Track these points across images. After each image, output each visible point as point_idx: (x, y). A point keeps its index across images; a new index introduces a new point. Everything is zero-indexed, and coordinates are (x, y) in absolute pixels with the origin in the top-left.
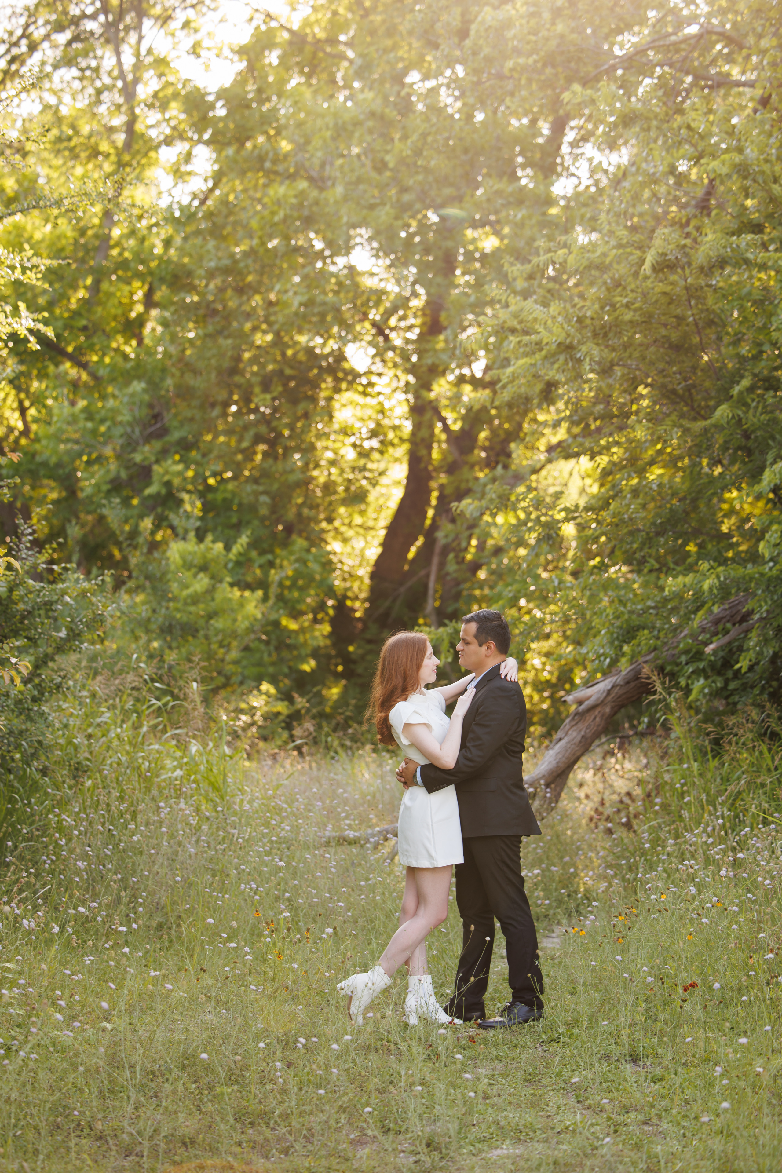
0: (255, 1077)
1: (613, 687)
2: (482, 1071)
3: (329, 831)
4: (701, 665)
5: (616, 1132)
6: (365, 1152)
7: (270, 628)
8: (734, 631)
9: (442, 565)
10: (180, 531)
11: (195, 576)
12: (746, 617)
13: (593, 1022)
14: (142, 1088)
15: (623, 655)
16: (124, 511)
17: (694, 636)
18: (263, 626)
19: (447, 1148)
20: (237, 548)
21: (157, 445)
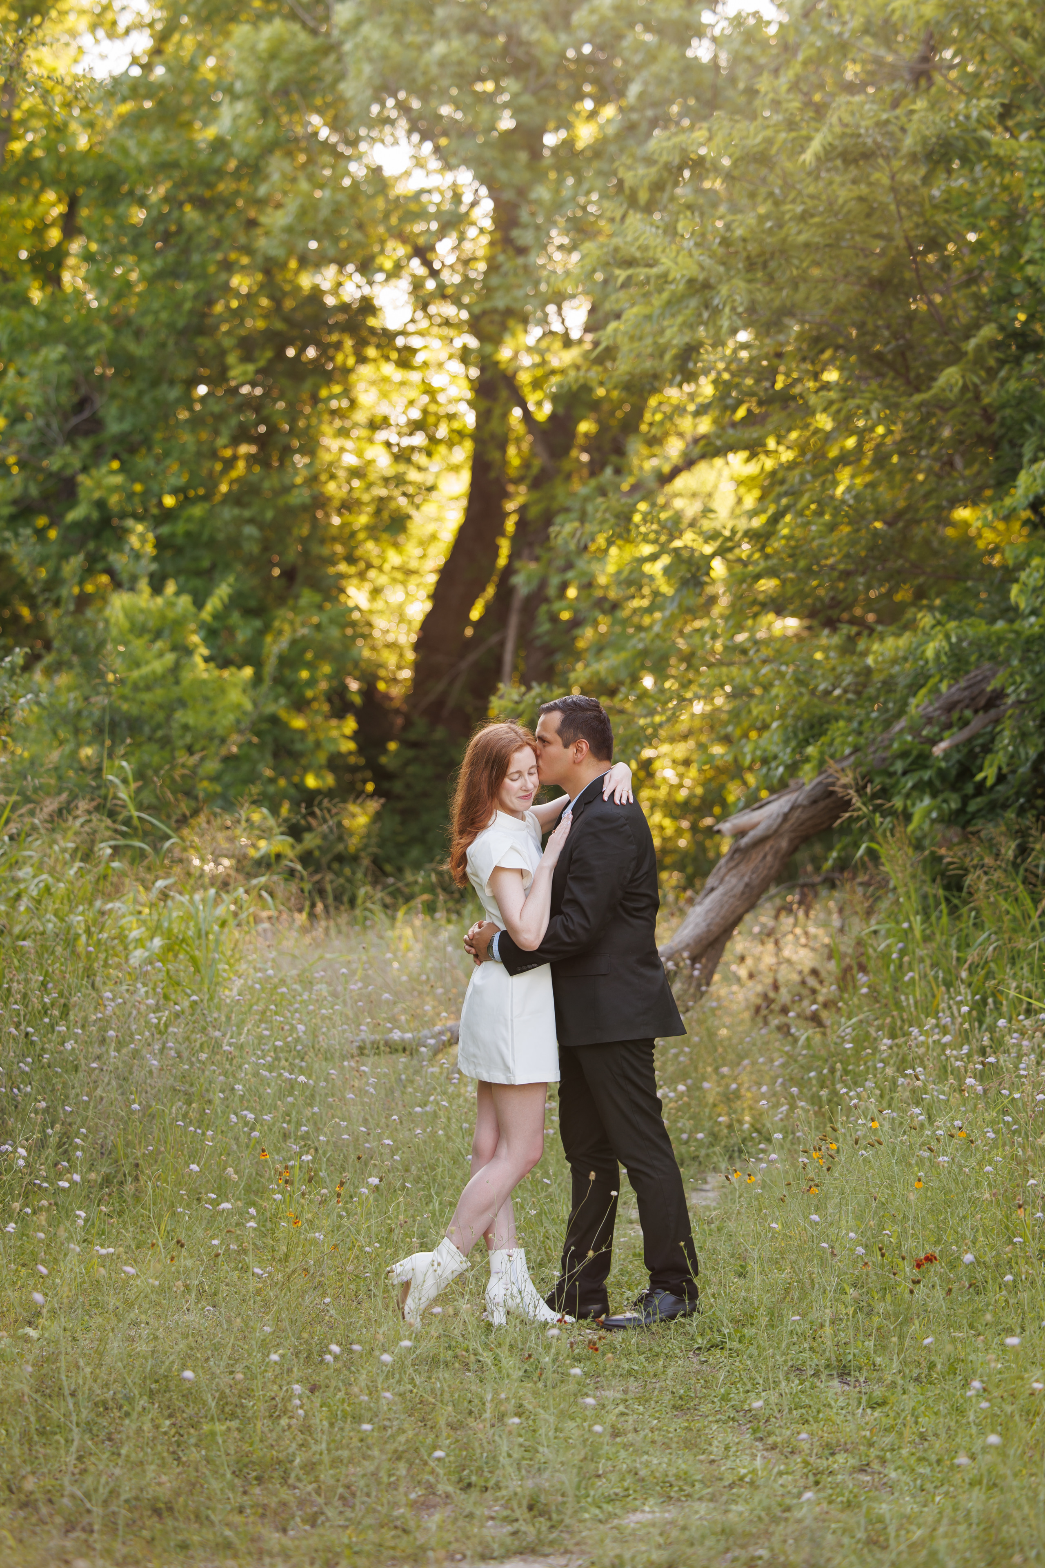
0: (262, 1407)
1: (793, 808)
2: (610, 1394)
3: (366, 1034)
4: (927, 775)
5: (817, 1483)
6: (434, 1520)
7: (264, 726)
8: (977, 722)
9: (525, 624)
10: (124, 577)
11: (150, 646)
12: (995, 699)
13: (775, 1317)
14: (89, 1428)
15: (806, 760)
16: (38, 548)
17: (915, 731)
18: (253, 724)
19: (559, 1512)
20: (213, 604)
21: (86, 446)
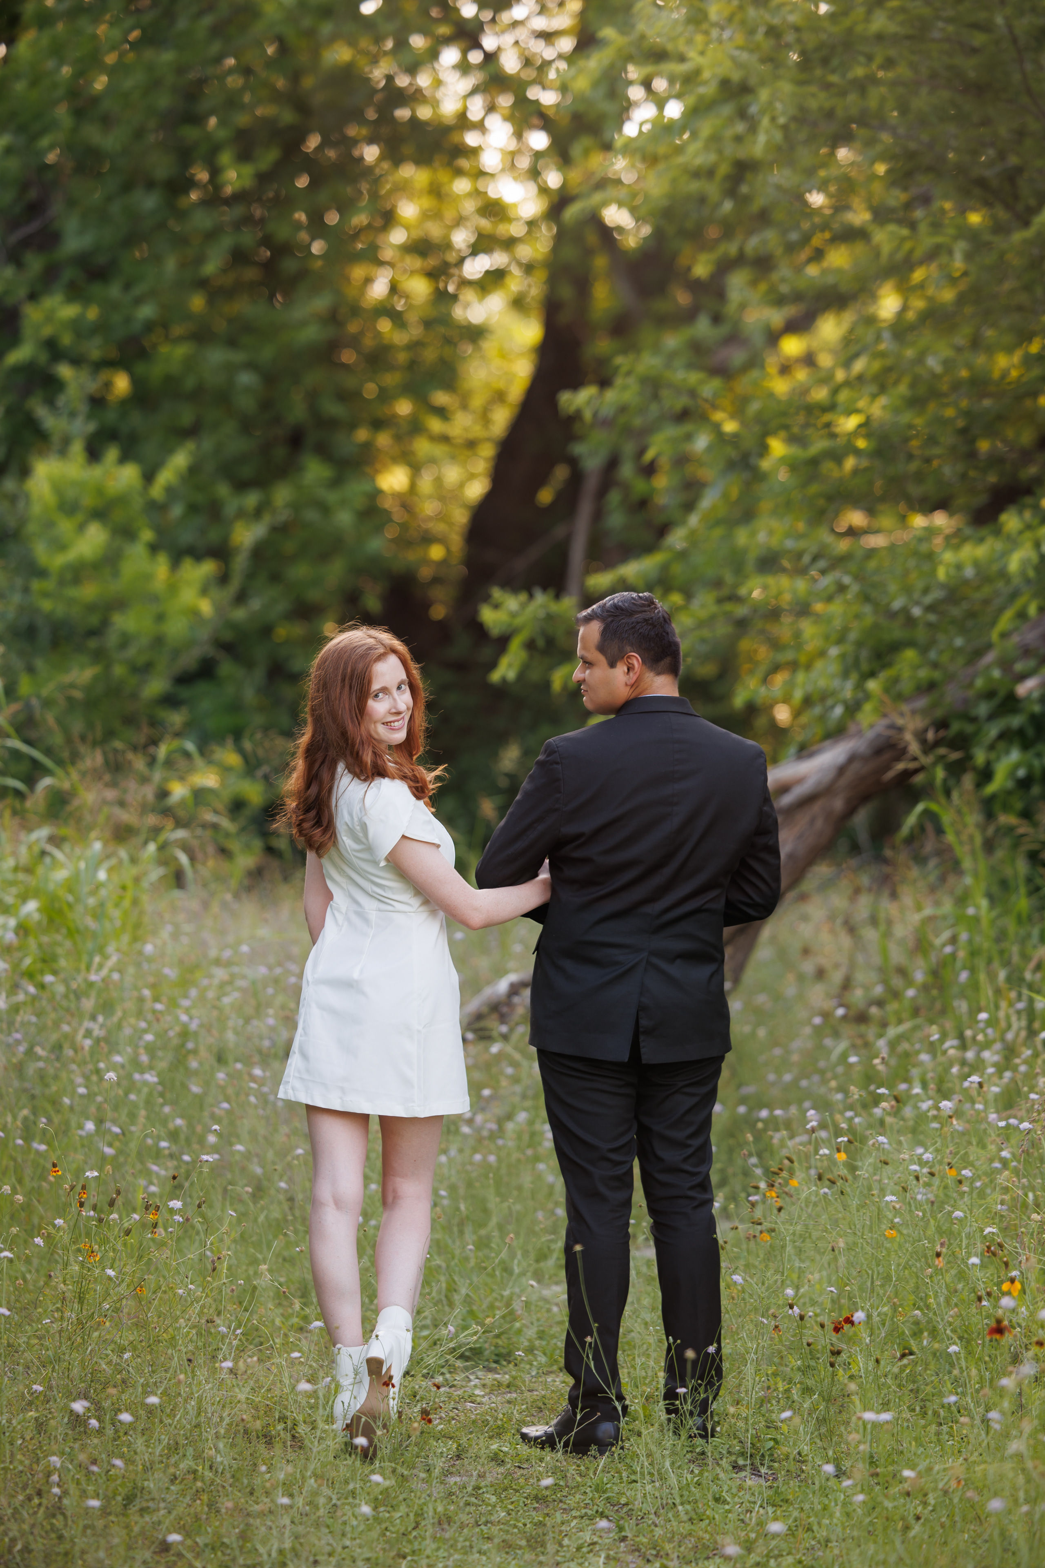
1: (850, 759)
4: (1016, 721)
7: (229, 637)
9: (598, 515)
10: (55, 438)
11: (81, 528)
15: (867, 696)
17: (1004, 663)
18: (216, 633)
20: (166, 477)
21: (35, 263)
